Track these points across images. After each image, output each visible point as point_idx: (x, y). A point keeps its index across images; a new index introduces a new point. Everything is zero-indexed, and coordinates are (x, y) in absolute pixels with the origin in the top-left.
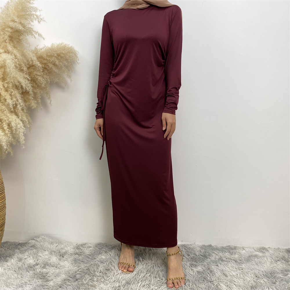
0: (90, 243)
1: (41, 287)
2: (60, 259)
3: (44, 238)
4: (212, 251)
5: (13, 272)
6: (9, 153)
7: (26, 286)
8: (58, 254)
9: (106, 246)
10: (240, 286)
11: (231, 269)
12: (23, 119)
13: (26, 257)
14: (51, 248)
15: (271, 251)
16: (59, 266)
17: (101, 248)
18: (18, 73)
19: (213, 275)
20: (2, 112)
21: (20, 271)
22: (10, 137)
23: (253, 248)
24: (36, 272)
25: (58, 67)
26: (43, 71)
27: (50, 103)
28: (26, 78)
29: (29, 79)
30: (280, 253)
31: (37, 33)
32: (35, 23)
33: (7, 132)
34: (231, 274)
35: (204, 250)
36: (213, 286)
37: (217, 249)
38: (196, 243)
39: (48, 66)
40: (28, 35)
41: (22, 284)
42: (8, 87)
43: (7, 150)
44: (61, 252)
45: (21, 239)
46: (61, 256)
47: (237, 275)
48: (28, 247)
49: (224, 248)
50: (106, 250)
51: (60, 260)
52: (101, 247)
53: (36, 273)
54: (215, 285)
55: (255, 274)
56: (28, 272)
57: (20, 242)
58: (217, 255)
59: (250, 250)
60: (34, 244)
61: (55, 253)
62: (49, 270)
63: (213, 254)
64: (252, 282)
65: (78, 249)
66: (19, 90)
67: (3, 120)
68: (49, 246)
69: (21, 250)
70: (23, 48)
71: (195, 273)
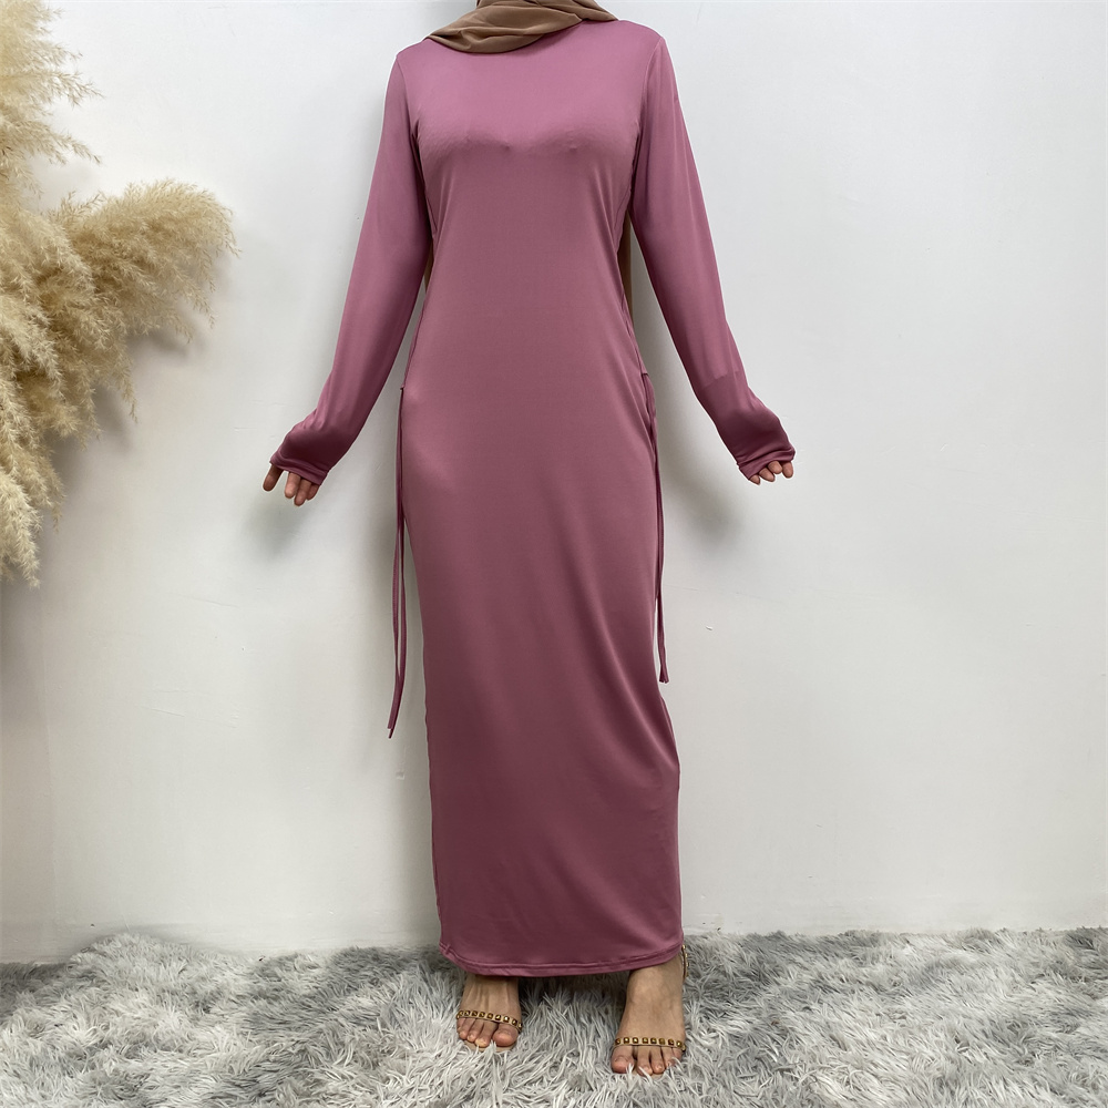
0: (312, 954)
2: (194, 1020)
3: (131, 943)
4: (785, 955)
5: (9, 1079)
8: (186, 1000)
9: (374, 959)
10: (895, 1081)
11: (859, 1017)
12: (28, 478)
13: (59, 1017)
14: (161, 978)
15: (1010, 945)
16: (189, 1045)
17: (356, 968)
19: (791, 1047)
21: (37, 1074)
23: (944, 937)
24: (102, 1075)
25: (157, 272)
26: (97, 292)
27: (132, 413)
28: (30, 319)
29: (45, 320)
30: (1049, 950)
31: (65, 141)
32: (60, 103)
34: (859, 1037)
35: (753, 954)
36: (792, 1088)
37: (805, 947)
38: (726, 931)
39: (115, 269)
40: (32, 152)
44: (200, 992)
45: (40, 952)
46: (199, 1008)
47: (885, 1039)
48: (68, 980)
49: (833, 943)
50: (375, 973)
51: (196, 1024)
52: (356, 965)
53: (99, 1077)
54: (801, 1081)
55: (952, 1031)
56: (67, 1077)
57: (39, 964)
58: (805, 969)
59: (931, 943)
60: (89, 967)
61: (177, 997)
62: (150, 1065)
63: (790, 967)
64: (943, 1062)
65: (265, 977)
66: (6, 364)
68: (151, 972)
69: (39, 995)
70: (15, 203)
71: (724, 1043)
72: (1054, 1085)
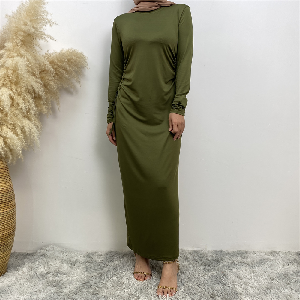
0: (100, 252)
1: (56, 294)
2: (71, 268)
3: (53, 248)
4: (224, 256)
5: (25, 281)
6: (21, 159)
7: (40, 294)
8: (68, 263)
9: (117, 254)
10: (255, 288)
11: (244, 272)
13: (37, 266)
14: (62, 257)
15: (282, 255)
18: (31, 77)
19: (228, 279)
20: (15, 116)
21: (33, 280)
22: (23, 142)
23: (264, 252)
25: (69, 72)
26: (54, 76)
28: (38, 83)
29: (42, 83)
30: (292, 256)
33: (21, 136)
34: (245, 277)
35: (216, 256)
36: (229, 289)
37: (228, 254)
38: (208, 249)
39: (58, 71)
41: (36, 292)
42: (21, 91)
43: (20, 156)
44: (72, 261)
45: (29, 249)
46: (73, 265)
47: (251, 277)
48: (38, 256)
49: (236, 253)
50: (117, 257)
52: (112, 255)
53: (49, 281)
54: (231, 287)
55: (269, 276)
56: (40, 281)
57: (28, 252)
58: (229, 259)
59: (261, 254)
60: (43, 253)
61: (66, 262)
62: (61, 278)
63: (225, 259)
64: (267, 283)
65: (89, 257)
66: (32, 94)
67: (16, 125)
68: (59, 255)
69: (31, 260)
70: (35, 52)
71: (210, 277)
72: (296, 290)
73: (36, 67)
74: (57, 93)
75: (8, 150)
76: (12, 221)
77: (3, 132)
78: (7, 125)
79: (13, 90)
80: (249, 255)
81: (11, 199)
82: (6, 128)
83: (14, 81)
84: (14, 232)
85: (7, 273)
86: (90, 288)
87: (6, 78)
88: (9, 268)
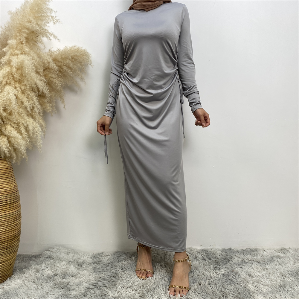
0: (107, 252)
1: (64, 297)
2: (79, 269)
3: (59, 249)
4: (233, 254)
5: (32, 283)
6: (25, 158)
7: (48, 297)
8: (75, 264)
9: (124, 254)
10: (268, 286)
11: (255, 269)
12: (40, 123)
13: (43, 268)
14: (68, 258)
15: (292, 252)
17: (120, 256)
18: (35, 75)
19: (239, 277)
20: (19, 115)
21: (40, 282)
22: (27, 141)
23: (274, 250)
27: (64, 107)
28: (42, 81)
29: (45, 81)
33: (24, 135)
34: (256, 274)
35: (225, 254)
36: (240, 287)
37: (238, 252)
39: (62, 68)
41: (44, 295)
42: (25, 90)
43: (24, 155)
44: (79, 262)
45: (35, 251)
46: (80, 266)
47: (263, 275)
48: (44, 258)
49: (245, 251)
50: (125, 257)
53: (56, 283)
54: (243, 286)
55: (281, 273)
56: (47, 283)
57: (34, 254)
58: (239, 257)
59: (270, 251)
60: (49, 255)
61: (73, 263)
62: (69, 280)
63: (235, 257)
64: (280, 281)
65: (95, 258)
66: (36, 92)
67: (20, 123)
68: (65, 256)
69: (37, 262)
70: (39, 50)
71: (221, 276)
73: (39, 65)
74: (61, 91)
75: (12, 149)
76: (17, 222)
77: (7, 131)
78: (10, 124)
79: (17, 88)
80: (259, 252)
81: (16, 200)
82: (10, 127)
83: (17, 79)
84: (20, 233)
85: (13, 275)
86: (99, 289)
87: (10, 76)
88: (15, 271)
